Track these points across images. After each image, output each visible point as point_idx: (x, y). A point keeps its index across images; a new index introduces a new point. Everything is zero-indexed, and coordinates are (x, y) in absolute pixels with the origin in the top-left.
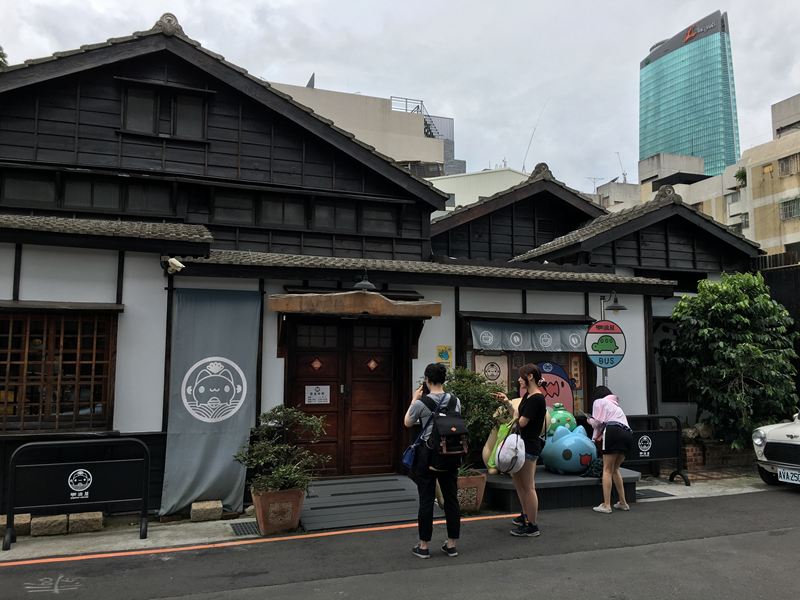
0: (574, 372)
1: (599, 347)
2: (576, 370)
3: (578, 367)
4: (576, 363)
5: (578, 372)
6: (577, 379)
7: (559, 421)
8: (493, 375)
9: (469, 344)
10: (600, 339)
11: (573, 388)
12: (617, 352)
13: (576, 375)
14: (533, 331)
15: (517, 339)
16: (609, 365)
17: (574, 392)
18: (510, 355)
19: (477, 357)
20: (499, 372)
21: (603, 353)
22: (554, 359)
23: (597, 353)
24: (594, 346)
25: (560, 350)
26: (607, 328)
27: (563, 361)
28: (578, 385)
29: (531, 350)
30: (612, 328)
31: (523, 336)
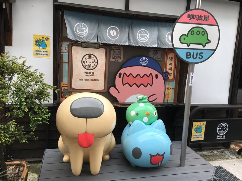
0: (168, 66)
1: (188, 40)
2: (171, 64)
3: (173, 62)
4: (171, 59)
5: (172, 67)
6: (171, 72)
7: (137, 114)
8: (90, 65)
9: (64, 35)
10: (191, 31)
11: (166, 79)
12: (208, 46)
13: (170, 69)
14: (131, 27)
15: (113, 33)
16: (198, 60)
17: (167, 83)
18: (108, 47)
19: (74, 47)
20: (97, 63)
21: (192, 46)
22: (151, 54)
23: (185, 46)
24: (182, 38)
25: (155, 46)
26: (200, 18)
27: (159, 57)
28: (171, 77)
29: (127, 44)
30: (207, 19)
31: (121, 31)
